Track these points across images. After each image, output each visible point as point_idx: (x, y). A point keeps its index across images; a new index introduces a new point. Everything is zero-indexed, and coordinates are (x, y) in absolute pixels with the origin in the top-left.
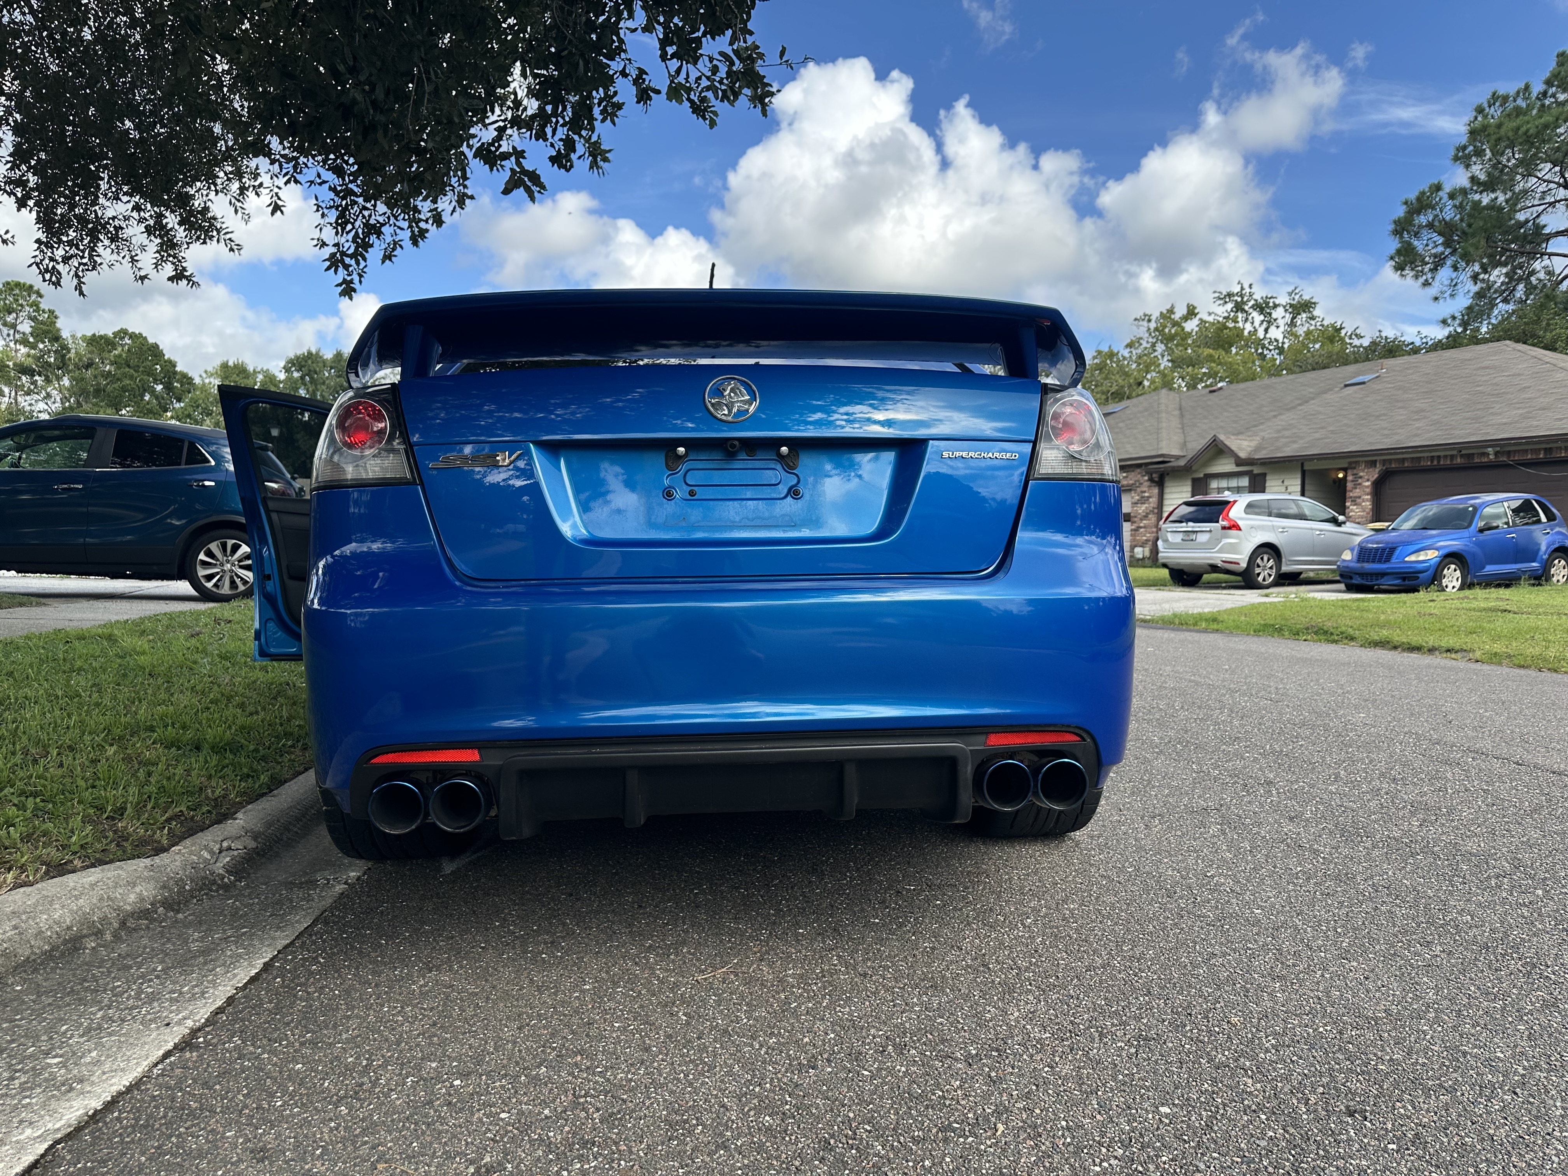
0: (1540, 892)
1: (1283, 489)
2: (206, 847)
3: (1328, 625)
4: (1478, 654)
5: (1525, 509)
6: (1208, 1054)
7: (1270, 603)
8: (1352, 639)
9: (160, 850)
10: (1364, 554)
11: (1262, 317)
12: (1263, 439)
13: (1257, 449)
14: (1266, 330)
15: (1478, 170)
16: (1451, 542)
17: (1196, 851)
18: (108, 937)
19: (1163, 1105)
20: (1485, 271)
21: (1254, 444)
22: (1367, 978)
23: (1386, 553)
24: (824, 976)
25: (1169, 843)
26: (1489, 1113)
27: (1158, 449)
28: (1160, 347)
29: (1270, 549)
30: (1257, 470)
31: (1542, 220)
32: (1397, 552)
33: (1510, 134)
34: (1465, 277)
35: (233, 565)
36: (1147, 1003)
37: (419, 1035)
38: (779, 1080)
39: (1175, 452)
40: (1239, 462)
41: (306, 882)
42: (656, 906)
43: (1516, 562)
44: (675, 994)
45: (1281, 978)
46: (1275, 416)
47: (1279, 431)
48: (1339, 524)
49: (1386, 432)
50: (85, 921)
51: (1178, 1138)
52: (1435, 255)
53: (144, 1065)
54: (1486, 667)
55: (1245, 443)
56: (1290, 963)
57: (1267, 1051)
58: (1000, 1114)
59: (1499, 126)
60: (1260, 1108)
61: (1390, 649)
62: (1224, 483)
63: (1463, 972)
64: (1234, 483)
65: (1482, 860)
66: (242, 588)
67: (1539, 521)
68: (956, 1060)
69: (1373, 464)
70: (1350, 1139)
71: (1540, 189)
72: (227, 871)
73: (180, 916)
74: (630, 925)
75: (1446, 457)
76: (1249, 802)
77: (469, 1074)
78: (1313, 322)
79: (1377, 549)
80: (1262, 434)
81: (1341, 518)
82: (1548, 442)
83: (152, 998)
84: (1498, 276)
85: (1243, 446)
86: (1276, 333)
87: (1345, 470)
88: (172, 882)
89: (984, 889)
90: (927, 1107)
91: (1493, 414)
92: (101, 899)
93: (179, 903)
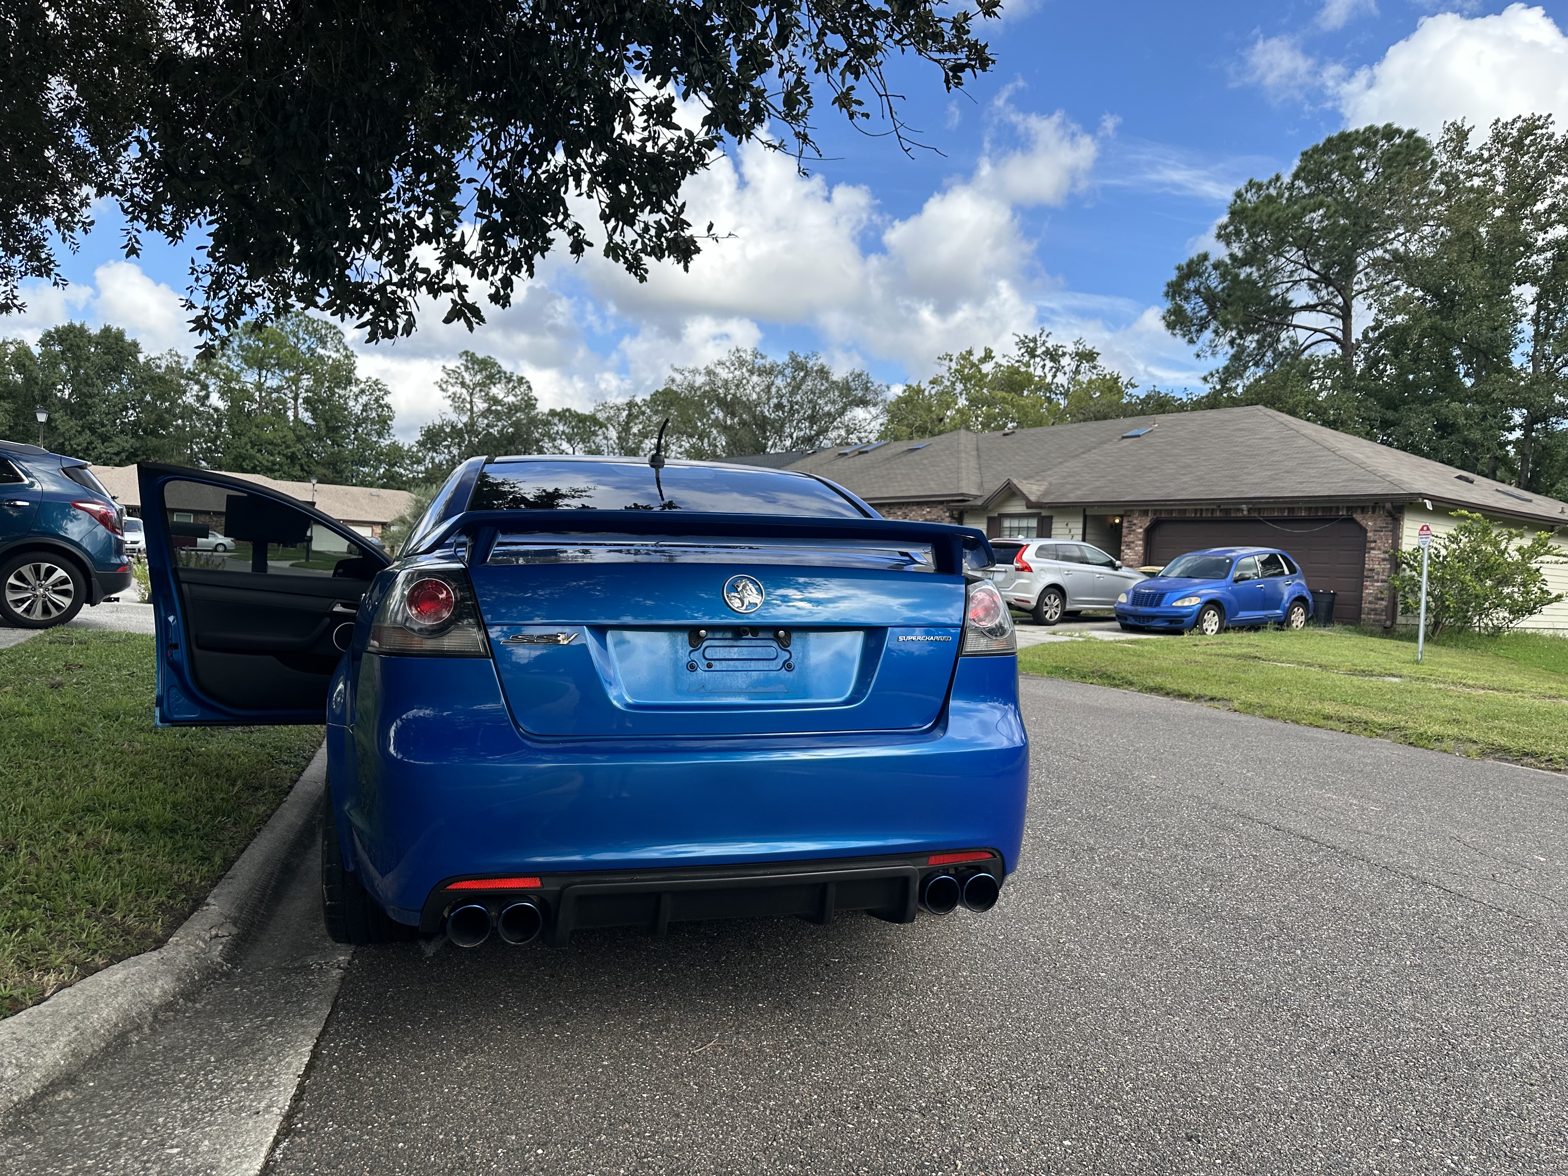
0: (1299, 952)
1: (1067, 531)
2: (199, 937)
3: (1111, 670)
4: (1236, 704)
5: (1270, 562)
6: (1088, 1097)
7: (1059, 643)
8: (1131, 684)
9: (160, 943)
10: (1138, 598)
11: (1052, 364)
12: (1050, 484)
13: (1045, 494)
14: (1054, 376)
15: (1237, 249)
16: (1211, 590)
17: (1047, 919)
18: (146, 1030)
19: (1065, 1139)
20: (1241, 338)
21: (1042, 488)
22: (1187, 1031)
23: (1156, 598)
24: (792, 1046)
25: (1025, 910)
26: (1277, 1133)
27: (958, 488)
28: (959, 387)
29: (1056, 589)
30: (1044, 513)
31: (1290, 296)
32: (1166, 597)
33: (1265, 219)
34: (1224, 340)
35: (47, 589)
36: (1039, 1058)
37: (487, 1112)
38: (789, 1136)
39: (974, 492)
40: (1030, 505)
41: (300, 967)
42: (632, 985)
43: (1263, 609)
44: (680, 1066)
45: (1129, 1032)
46: (1061, 463)
47: (1064, 478)
48: (1116, 568)
49: (1158, 484)
50: (127, 1018)
51: (1080, 1163)
52: (1201, 318)
53: (264, 1151)
54: (1243, 718)
55: (1035, 487)
56: (1132, 1019)
57: (1128, 1093)
58: (956, 1153)
59: (1255, 209)
60: (1130, 1138)
61: (1163, 696)
62: (1015, 523)
63: (1251, 1023)
64: (1024, 523)
65: (1257, 924)
66: (55, 613)
67: (1282, 573)
68: (912, 1111)
69: (1145, 513)
70: (1191, 1158)
71: (1288, 268)
72: (224, 960)
73: (198, 1005)
74: (617, 1005)
75: (1207, 510)
76: (1079, 869)
77: (546, 1144)
78: (1095, 371)
79: (1149, 594)
80: (1050, 479)
81: (1118, 563)
82: (1291, 502)
83: (226, 1089)
84: (1251, 342)
85: (1033, 490)
86: (1061, 379)
87: (1121, 517)
88: (184, 975)
89: (893, 959)
90: (902, 1151)
91: (1248, 474)
92: (134, 996)
93: (193, 993)
